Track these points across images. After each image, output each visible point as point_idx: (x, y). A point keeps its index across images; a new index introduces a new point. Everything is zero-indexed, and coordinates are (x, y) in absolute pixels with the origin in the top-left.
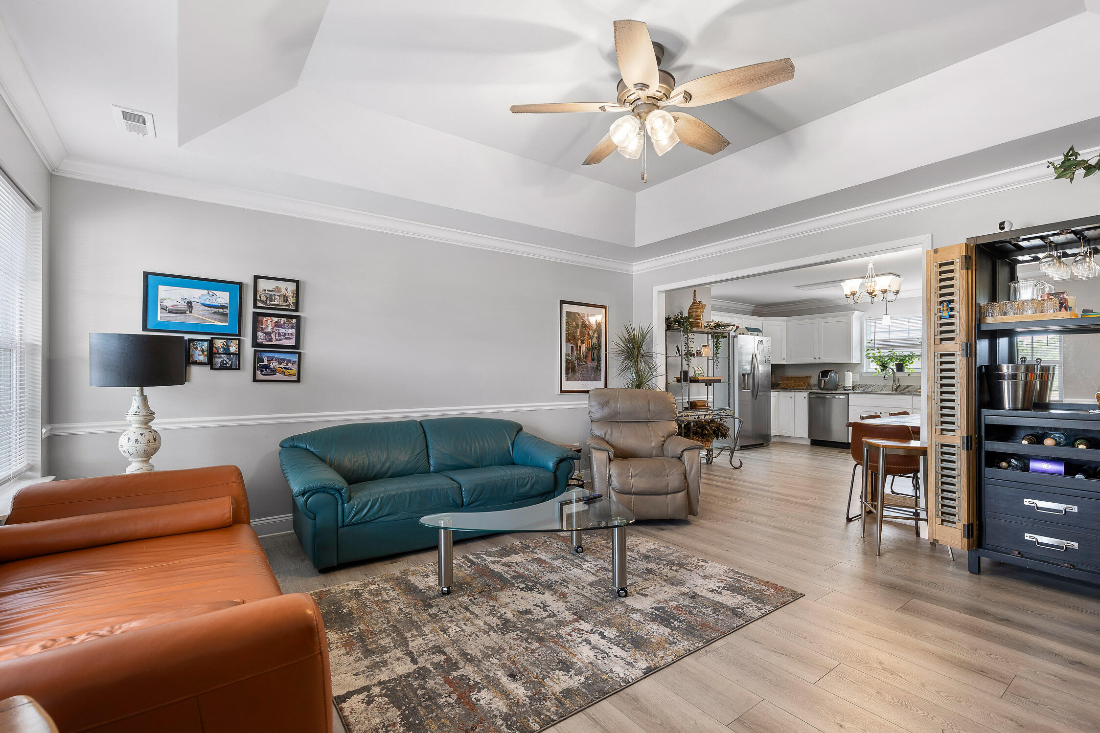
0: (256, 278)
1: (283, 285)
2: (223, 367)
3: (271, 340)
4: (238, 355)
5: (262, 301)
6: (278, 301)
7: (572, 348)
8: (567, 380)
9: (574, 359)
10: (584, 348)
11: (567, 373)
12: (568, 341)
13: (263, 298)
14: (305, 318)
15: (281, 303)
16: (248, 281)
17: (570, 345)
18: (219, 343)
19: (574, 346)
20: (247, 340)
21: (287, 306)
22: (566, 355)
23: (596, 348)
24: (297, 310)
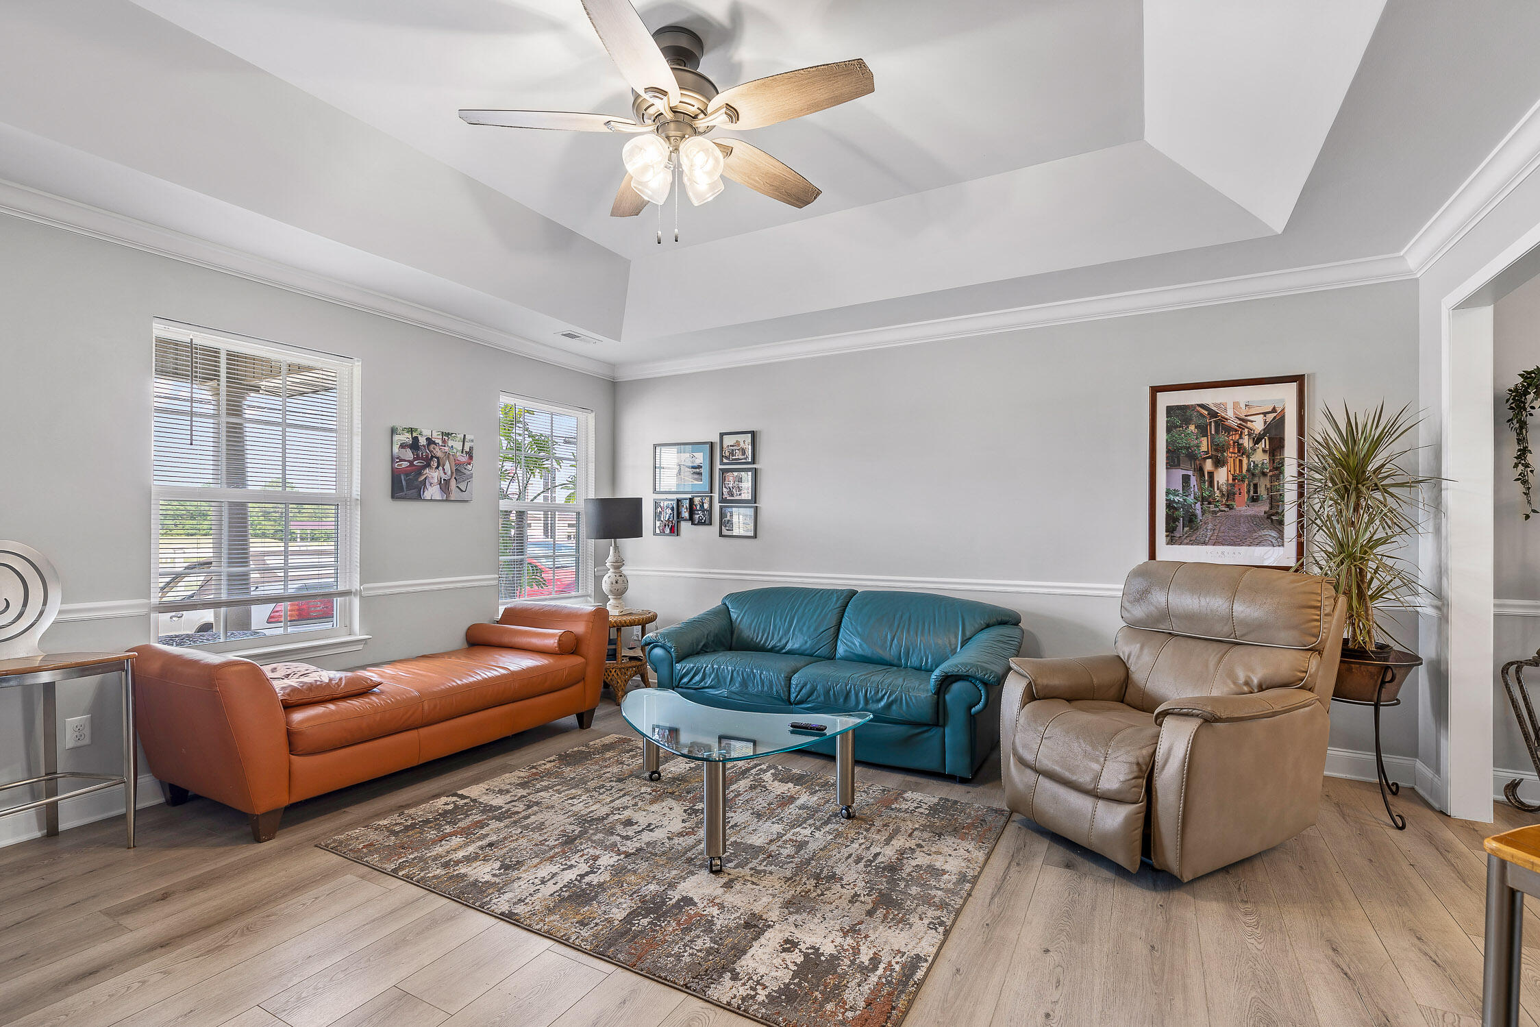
0: (722, 435)
1: (740, 438)
2: (700, 523)
3: (732, 495)
4: (710, 511)
5: (727, 458)
6: (738, 455)
7: (1186, 479)
8: (1172, 540)
9: (1191, 499)
10: (1222, 476)
11: (1170, 530)
12: (1172, 463)
13: (727, 454)
14: (761, 469)
15: (741, 457)
16: (716, 439)
17: (1179, 473)
18: (697, 500)
19: (1190, 473)
20: (716, 496)
21: (745, 459)
22: (1168, 493)
23: (1264, 474)
24: (754, 462)
